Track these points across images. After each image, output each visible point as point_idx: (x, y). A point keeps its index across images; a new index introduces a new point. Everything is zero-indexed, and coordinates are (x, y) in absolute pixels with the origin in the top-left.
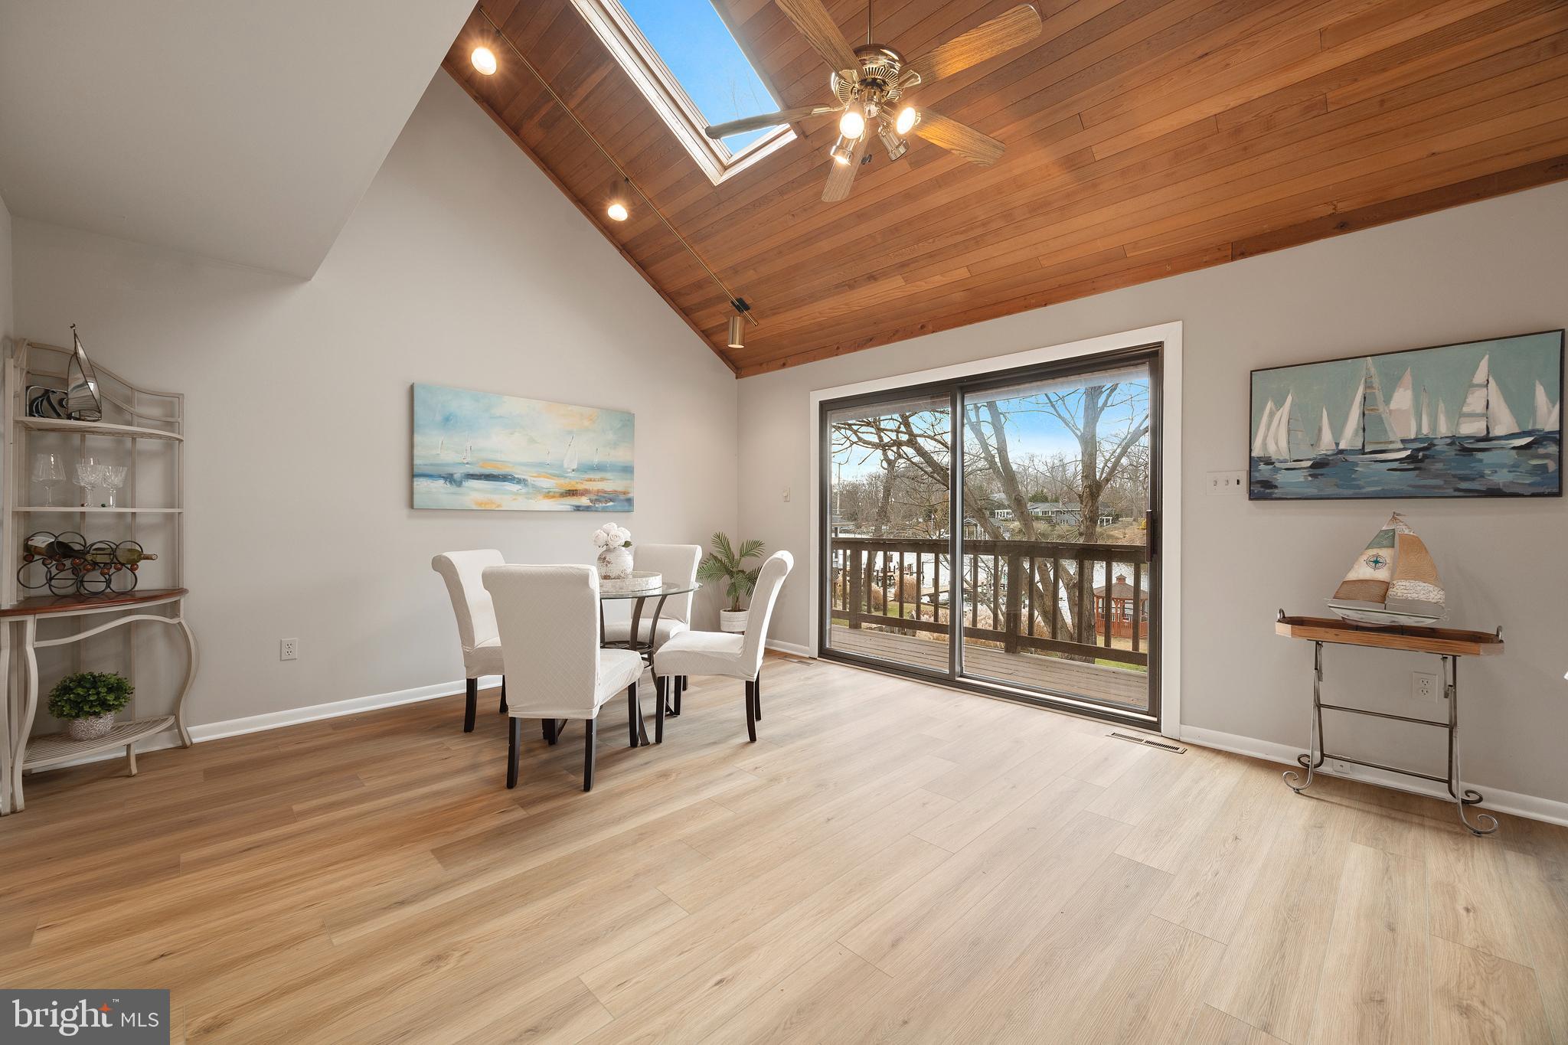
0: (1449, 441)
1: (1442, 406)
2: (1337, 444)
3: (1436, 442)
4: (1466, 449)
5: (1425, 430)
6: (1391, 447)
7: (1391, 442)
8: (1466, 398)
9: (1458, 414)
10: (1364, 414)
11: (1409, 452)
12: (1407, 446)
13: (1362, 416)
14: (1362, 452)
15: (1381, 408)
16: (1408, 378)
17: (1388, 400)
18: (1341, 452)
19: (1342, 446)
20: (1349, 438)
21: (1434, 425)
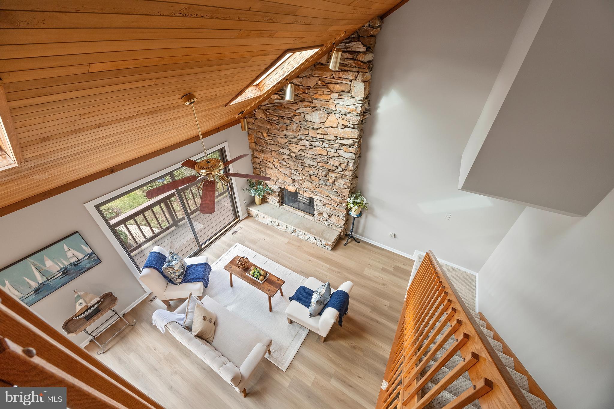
0: (70, 265)
1: (62, 259)
2: (38, 283)
3: (67, 267)
4: (76, 264)
5: (62, 266)
6: (55, 274)
7: (55, 273)
8: (67, 255)
9: (67, 259)
10: (40, 272)
11: (62, 273)
12: (60, 272)
13: (40, 273)
14: (48, 280)
15: (44, 268)
16: (46, 258)
17: (45, 265)
18: (41, 284)
19: (40, 282)
20: (40, 279)
21: (63, 264)
